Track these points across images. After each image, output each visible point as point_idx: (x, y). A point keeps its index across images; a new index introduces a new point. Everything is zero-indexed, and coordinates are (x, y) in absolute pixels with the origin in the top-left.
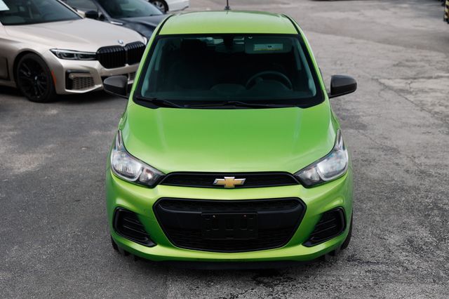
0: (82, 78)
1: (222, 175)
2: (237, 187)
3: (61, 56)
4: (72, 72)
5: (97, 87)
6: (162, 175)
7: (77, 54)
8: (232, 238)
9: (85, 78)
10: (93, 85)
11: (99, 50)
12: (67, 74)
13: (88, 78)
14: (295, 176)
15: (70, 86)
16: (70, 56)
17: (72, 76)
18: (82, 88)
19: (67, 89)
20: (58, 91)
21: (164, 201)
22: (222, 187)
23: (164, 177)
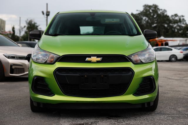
0: (18, 68)
1: (90, 56)
2: (98, 62)
3: (9, 57)
4: (13, 65)
5: (26, 73)
6: (58, 57)
7: (17, 57)
8: (95, 89)
9: (20, 68)
10: (24, 72)
11: (28, 55)
12: (11, 66)
13: (22, 68)
14: (128, 58)
15: (12, 72)
16: (13, 58)
17: (13, 67)
18: (18, 74)
19: (11, 73)
20: (6, 75)
21: (59, 70)
22: (90, 62)
23: (60, 58)
